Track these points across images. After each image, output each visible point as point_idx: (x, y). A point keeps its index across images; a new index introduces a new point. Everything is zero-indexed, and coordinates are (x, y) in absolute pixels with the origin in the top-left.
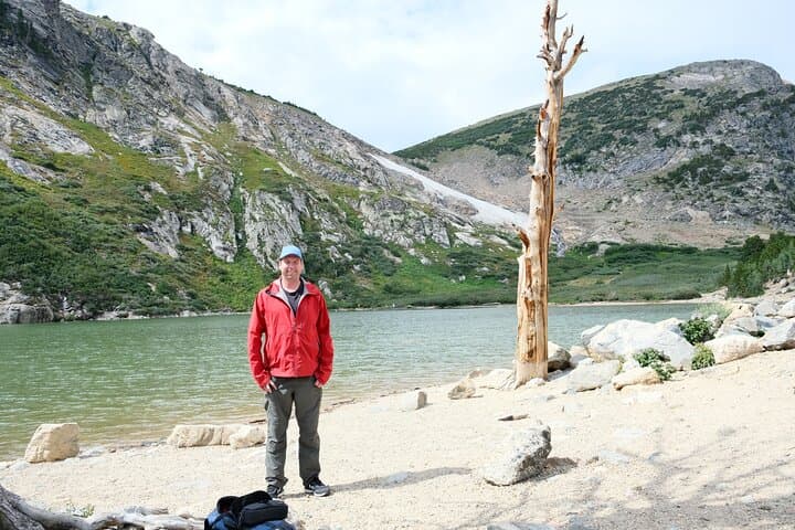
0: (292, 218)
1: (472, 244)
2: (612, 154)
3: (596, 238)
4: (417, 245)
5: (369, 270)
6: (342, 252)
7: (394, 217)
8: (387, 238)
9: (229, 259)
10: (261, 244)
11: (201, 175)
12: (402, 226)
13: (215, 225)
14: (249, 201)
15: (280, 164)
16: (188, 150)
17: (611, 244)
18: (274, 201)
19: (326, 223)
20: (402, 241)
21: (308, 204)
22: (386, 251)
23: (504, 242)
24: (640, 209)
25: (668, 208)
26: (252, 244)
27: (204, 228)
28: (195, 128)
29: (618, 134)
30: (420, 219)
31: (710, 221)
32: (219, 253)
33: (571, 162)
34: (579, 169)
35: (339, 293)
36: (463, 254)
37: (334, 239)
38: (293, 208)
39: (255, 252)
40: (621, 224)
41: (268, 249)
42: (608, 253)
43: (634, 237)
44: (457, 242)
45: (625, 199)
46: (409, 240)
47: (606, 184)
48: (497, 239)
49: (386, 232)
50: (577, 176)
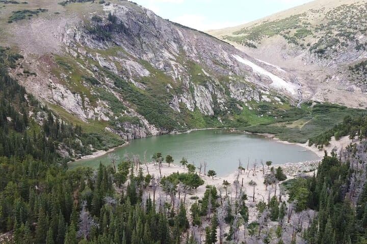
0: (209, 95)
1: (267, 101)
2: (336, 51)
3: (313, 99)
4: (248, 102)
5: (232, 113)
6: (224, 106)
7: (241, 91)
8: (239, 99)
9: (193, 111)
10: (201, 105)
11: (180, 79)
12: (244, 94)
13: (187, 99)
14: (195, 88)
15: (203, 70)
16: (174, 68)
17: (318, 102)
18: (203, 89)
19: (219, 96)
20: (244, 100)
21: (213, 89)
22: (238, 105)
23: (279, 100)
24: (337, 83)
25: (347, 84)
26: (198, 105)
27: (185, 100)
28: (173, 55)
29: (342, 40)
30: (250, 91)
31: (361, 92)
32: (190, 109)
33: (318, 52)
34: (321, 56)
35: (224, 122)
36: (263, 106)
37: (222, 102)
38: (209, 91)
39: (199, 108)
40: (326, 91)
41: (203, 107)
42: (315, 107)
43: (329, 98)
44: (262, 100)
45: (333, 77)
46: (246, 100)
47: (331, 65)
48: (277, 99)
49: (238, 96)
50: (320, 59)
